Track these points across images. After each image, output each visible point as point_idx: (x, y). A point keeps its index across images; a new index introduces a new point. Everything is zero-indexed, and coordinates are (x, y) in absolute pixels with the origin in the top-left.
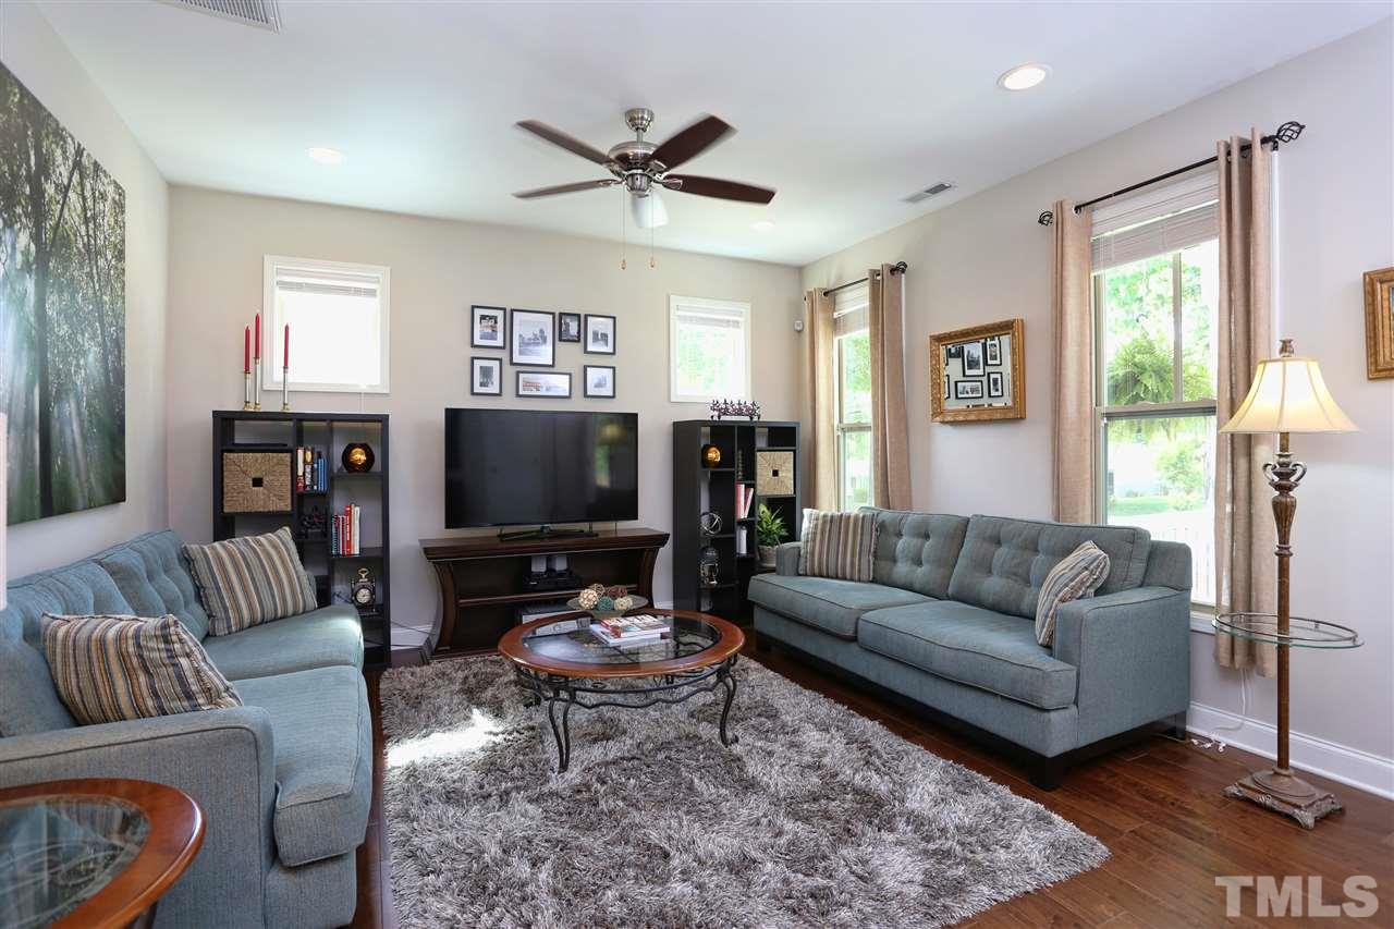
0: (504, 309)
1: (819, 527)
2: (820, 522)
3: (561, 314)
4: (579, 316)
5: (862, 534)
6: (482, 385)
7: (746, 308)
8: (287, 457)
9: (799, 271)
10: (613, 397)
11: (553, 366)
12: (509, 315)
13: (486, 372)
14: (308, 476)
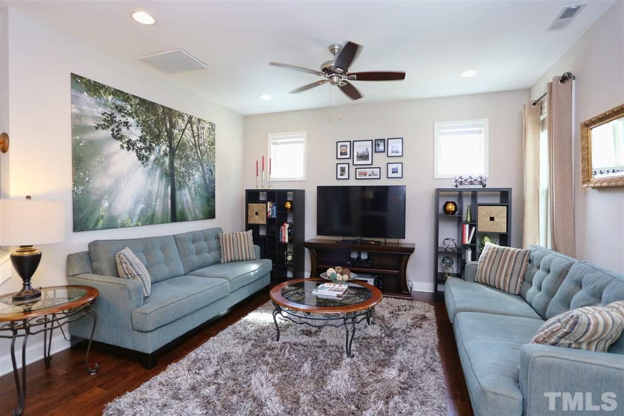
0: (350, 141)
1: (489, 255)
2: (490, 251)
3: (376, 140)
4: (384, 140)
5: (515, 262)
6: (341, 175)
7: (485, 122)
8: (264, 205)
9: (529, 90)
10: (402, 177)
11: (372, 164)
12: (352, 143)
13: (343, 170)
14: (271, 212)
